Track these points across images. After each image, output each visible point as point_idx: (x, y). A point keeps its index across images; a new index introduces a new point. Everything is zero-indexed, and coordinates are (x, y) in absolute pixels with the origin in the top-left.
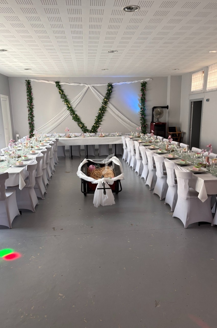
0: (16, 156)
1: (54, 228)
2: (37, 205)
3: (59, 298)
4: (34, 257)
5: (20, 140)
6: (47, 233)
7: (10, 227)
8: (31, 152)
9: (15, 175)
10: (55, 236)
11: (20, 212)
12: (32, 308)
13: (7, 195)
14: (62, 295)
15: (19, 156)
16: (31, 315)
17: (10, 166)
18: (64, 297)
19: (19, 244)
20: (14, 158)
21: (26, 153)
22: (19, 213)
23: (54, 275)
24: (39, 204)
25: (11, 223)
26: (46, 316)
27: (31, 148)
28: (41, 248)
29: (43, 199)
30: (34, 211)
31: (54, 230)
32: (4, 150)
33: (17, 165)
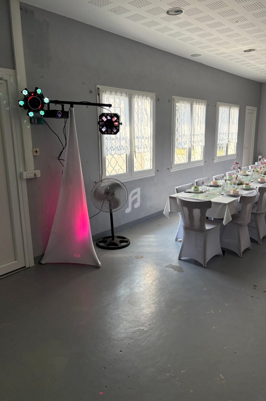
0: (237, 182)
1: (256, 286)
2: (247, 250)
3: (218, 379)
4: (213, 313)
5: (257, 163)
6: (243, 289)
7: (205, 266)
8: (259, 180)
9: (221, 206)
10: (252, 297)
11: (224, 252)
12: (182, 372)
13: (208, 227)
14: (223, 378)
15: (241, 183)
16: (177, 379)
17: (222, 194)
18: (224, 382)
19: (205, 289)
20: (233, 185)
21: (253, 181)
22: (221, 253)
23: (226, 347)
24: (251, 248)
25: (207, 261)
26: (192, 391)
27: (264, 174)
28: (226, 304)
29: (259, 243)
30: (241, 256)
31: (254, 288)
32: (229, 174)
33: (231, 194)
